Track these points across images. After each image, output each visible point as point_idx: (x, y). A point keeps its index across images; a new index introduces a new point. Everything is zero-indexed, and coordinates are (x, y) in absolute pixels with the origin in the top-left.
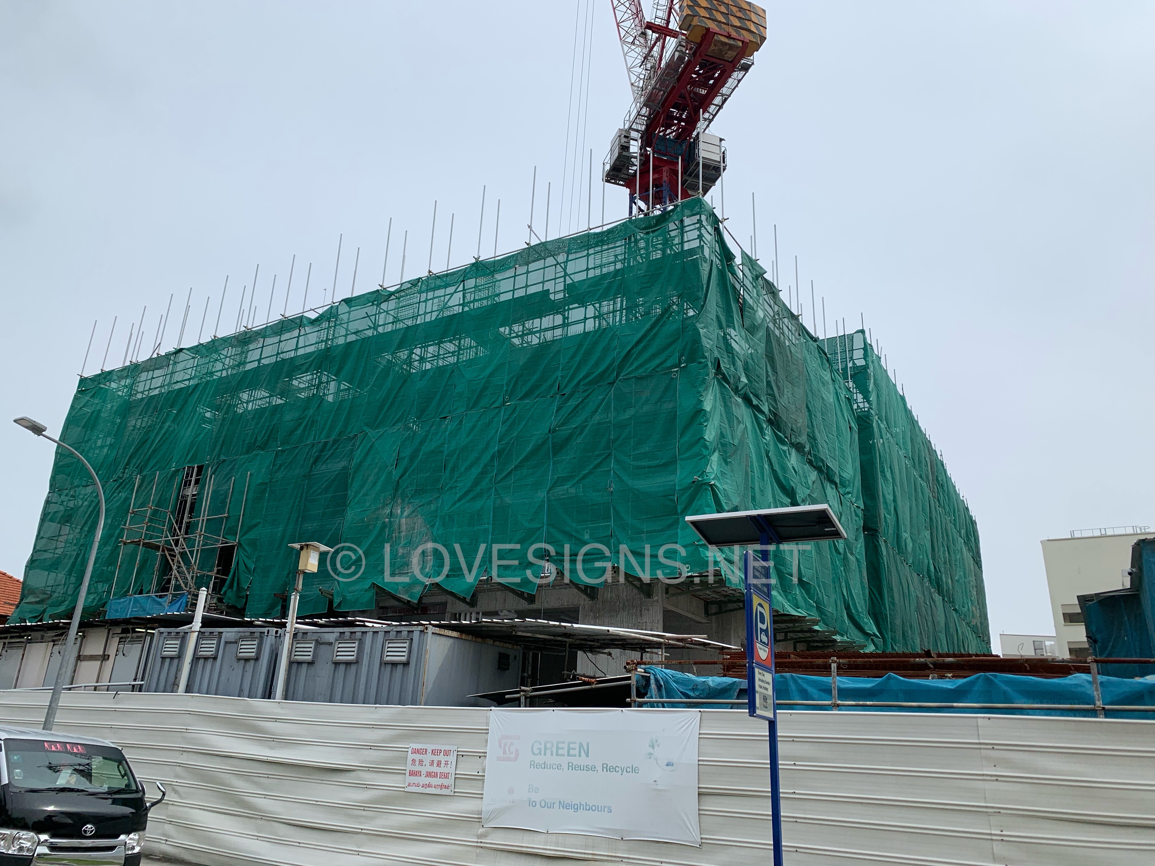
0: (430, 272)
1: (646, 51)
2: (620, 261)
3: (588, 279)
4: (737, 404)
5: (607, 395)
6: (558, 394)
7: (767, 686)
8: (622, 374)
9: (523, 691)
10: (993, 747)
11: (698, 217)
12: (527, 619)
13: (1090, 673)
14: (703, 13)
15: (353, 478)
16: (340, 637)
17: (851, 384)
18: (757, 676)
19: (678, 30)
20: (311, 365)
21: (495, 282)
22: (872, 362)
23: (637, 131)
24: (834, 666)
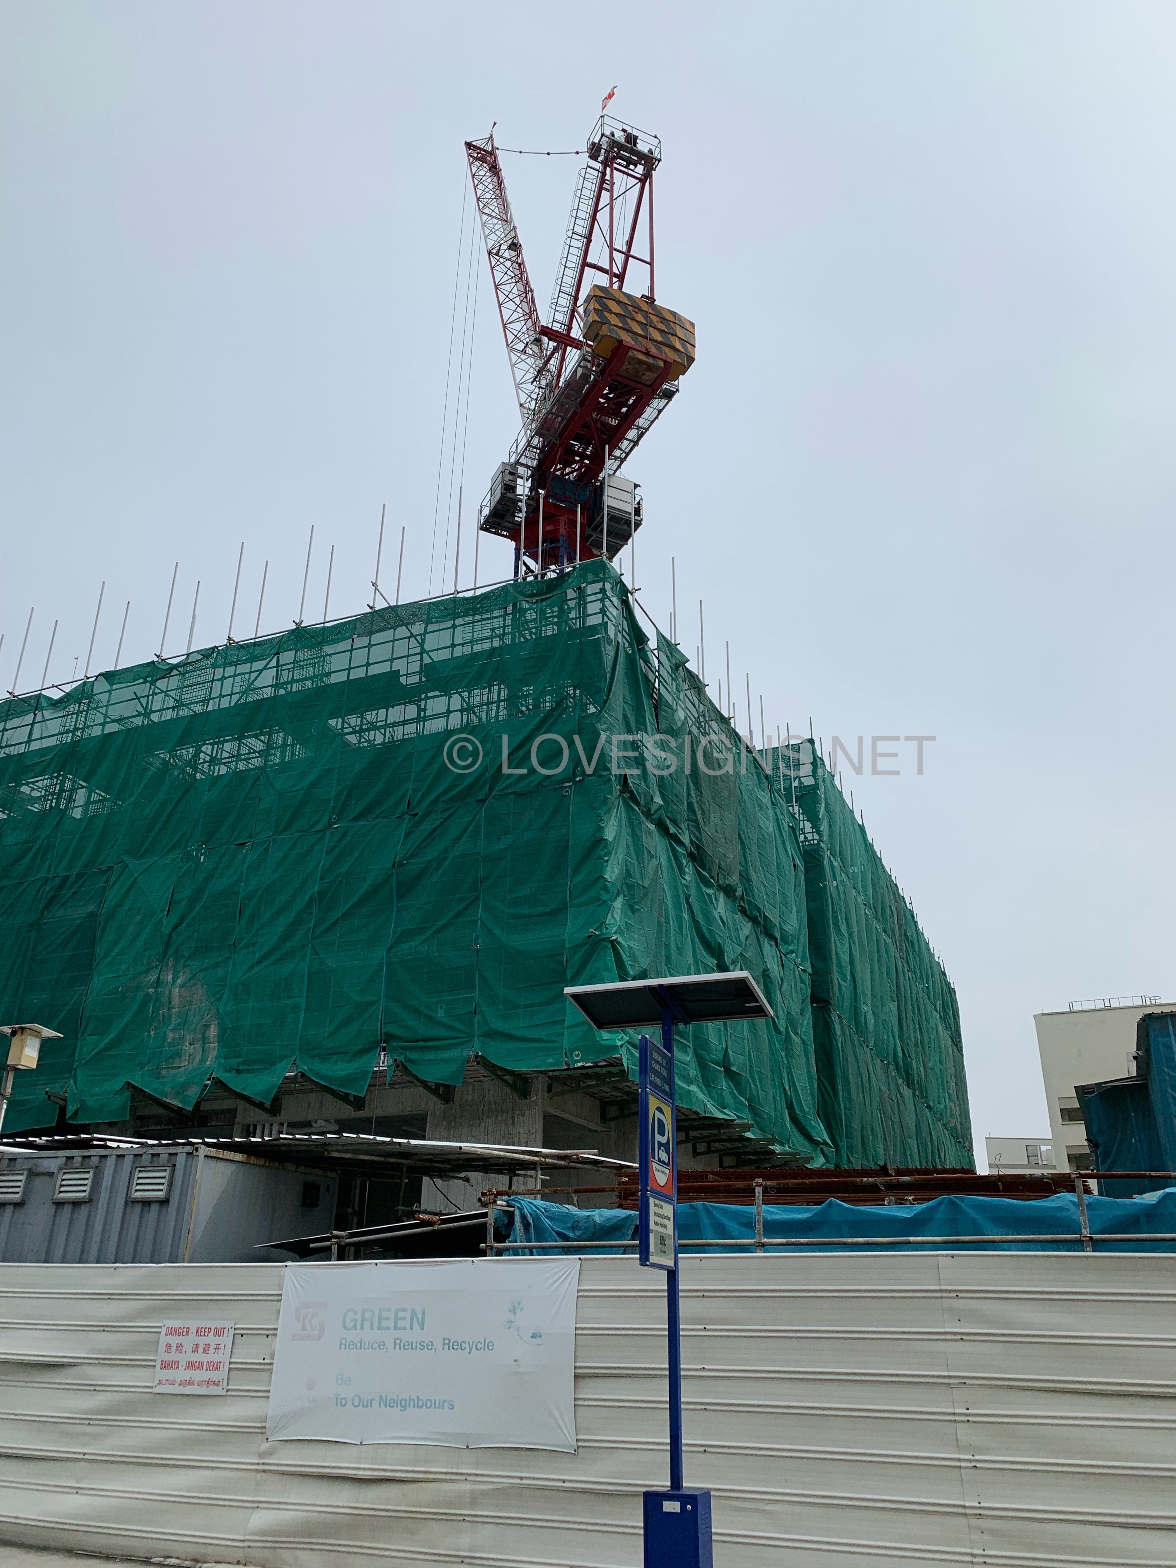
0: (230, 639)
1: (540, 363)
2: (498, 636)
3: (453, 658)
4: (650, 833)
5: (476, 816)
6: (407, 813)
7: (665, 1222)
8: (497, 788)
9: (336, 1237)
10: (957, 1294)
11: (600, 585)
12: (345, 1135)
13: (1075, 1192)
14: (614, 320)
15: (104, 928)
16: (66, 1164)
17: (796, 809)
18: (652, 1209)
19: (581, 339)
20: (49, 764)
21: (324, 656)
22: (824, 781)
23: (527, 466)
24: (759, 1190)
